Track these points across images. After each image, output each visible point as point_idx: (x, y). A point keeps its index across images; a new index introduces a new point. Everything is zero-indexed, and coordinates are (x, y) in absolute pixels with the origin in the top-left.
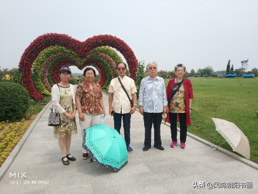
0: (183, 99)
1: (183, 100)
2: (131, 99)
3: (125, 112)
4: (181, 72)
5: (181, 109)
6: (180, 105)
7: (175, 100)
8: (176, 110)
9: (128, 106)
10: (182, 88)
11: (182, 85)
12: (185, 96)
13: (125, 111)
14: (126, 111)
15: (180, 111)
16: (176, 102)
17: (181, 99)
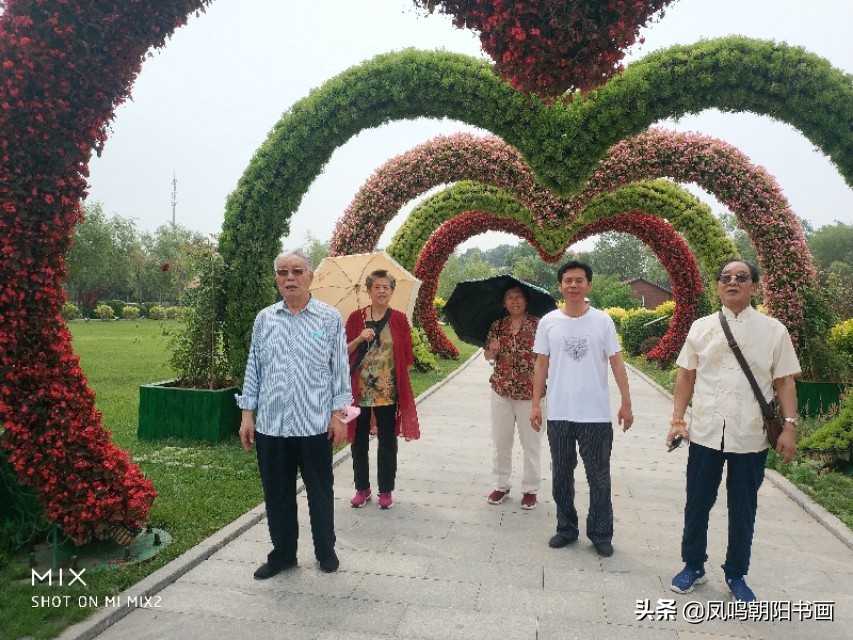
0: (390, 365)
1: (388, 371)
2: (769, 400)
3: (737, 446)
4: (382, 290)
5: (382, 396)
6: (379, 384)
7: (367, 369)
8: (370, 400)
9: (752, 427)
10: (387, 336)
11: (387, 325)
12: (395, 357)
13: (740, 443)
14: (743, 442)
15: (380, 400)
16: (371, 376)
17: (383, 367)
